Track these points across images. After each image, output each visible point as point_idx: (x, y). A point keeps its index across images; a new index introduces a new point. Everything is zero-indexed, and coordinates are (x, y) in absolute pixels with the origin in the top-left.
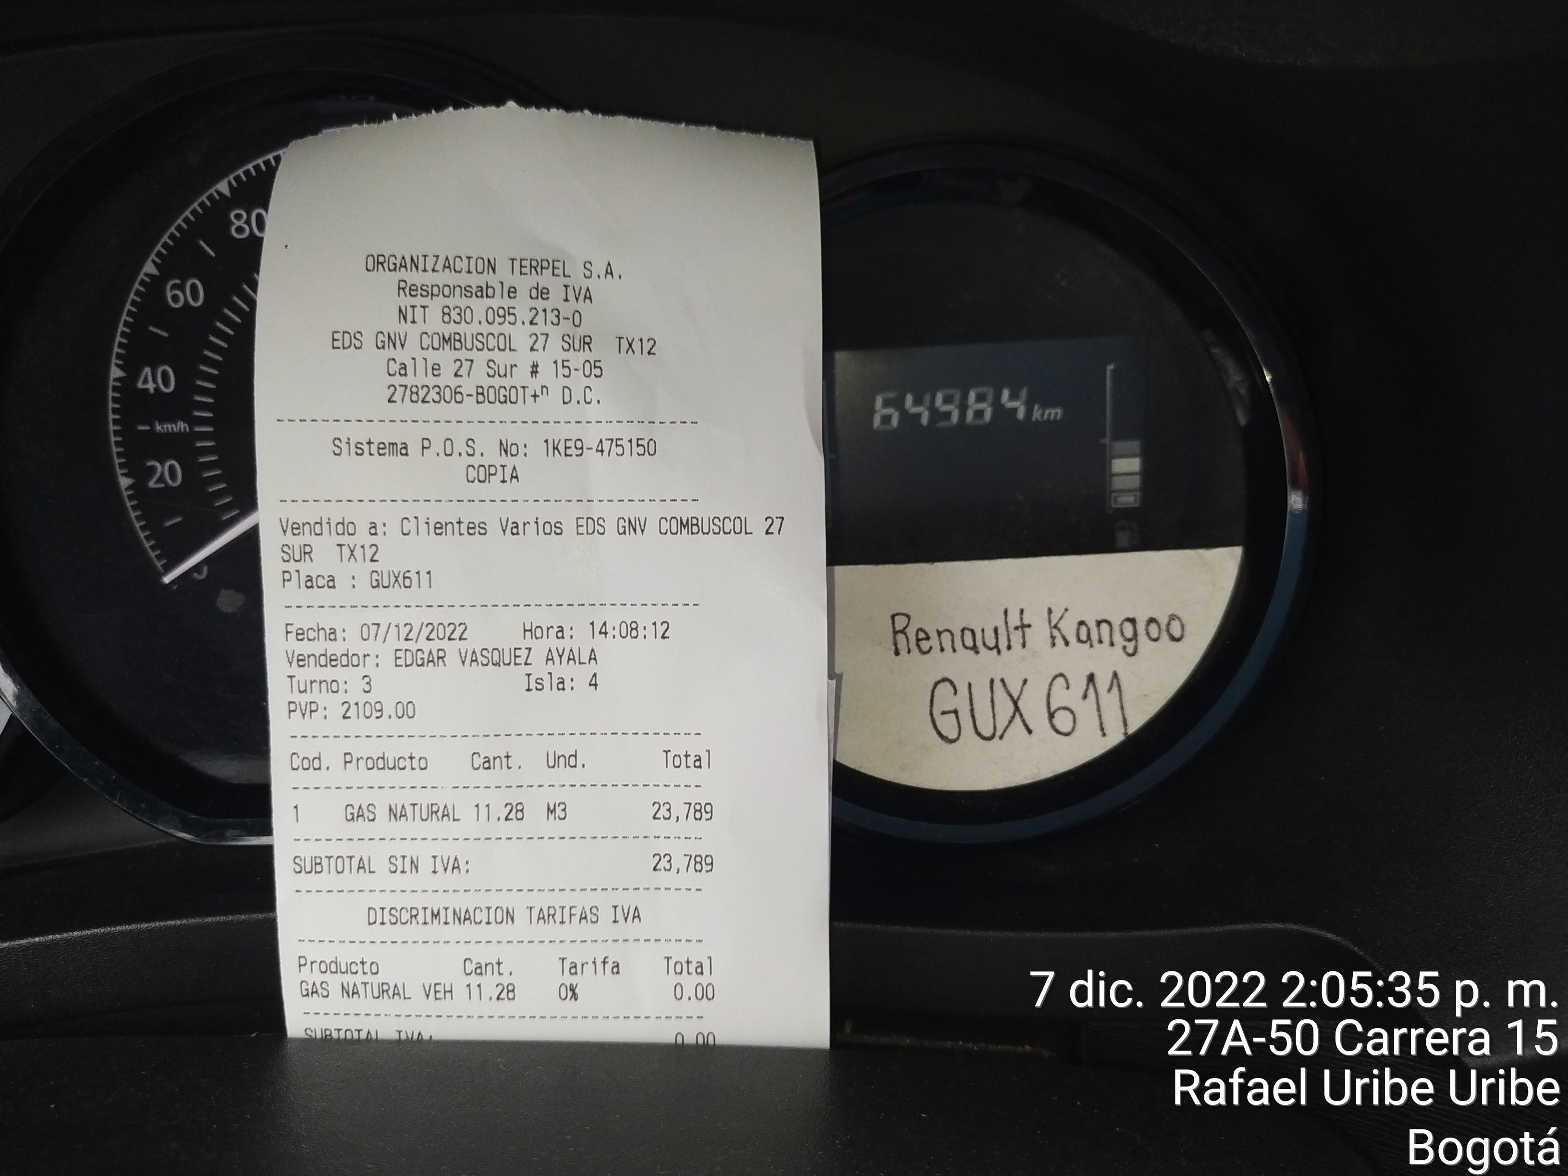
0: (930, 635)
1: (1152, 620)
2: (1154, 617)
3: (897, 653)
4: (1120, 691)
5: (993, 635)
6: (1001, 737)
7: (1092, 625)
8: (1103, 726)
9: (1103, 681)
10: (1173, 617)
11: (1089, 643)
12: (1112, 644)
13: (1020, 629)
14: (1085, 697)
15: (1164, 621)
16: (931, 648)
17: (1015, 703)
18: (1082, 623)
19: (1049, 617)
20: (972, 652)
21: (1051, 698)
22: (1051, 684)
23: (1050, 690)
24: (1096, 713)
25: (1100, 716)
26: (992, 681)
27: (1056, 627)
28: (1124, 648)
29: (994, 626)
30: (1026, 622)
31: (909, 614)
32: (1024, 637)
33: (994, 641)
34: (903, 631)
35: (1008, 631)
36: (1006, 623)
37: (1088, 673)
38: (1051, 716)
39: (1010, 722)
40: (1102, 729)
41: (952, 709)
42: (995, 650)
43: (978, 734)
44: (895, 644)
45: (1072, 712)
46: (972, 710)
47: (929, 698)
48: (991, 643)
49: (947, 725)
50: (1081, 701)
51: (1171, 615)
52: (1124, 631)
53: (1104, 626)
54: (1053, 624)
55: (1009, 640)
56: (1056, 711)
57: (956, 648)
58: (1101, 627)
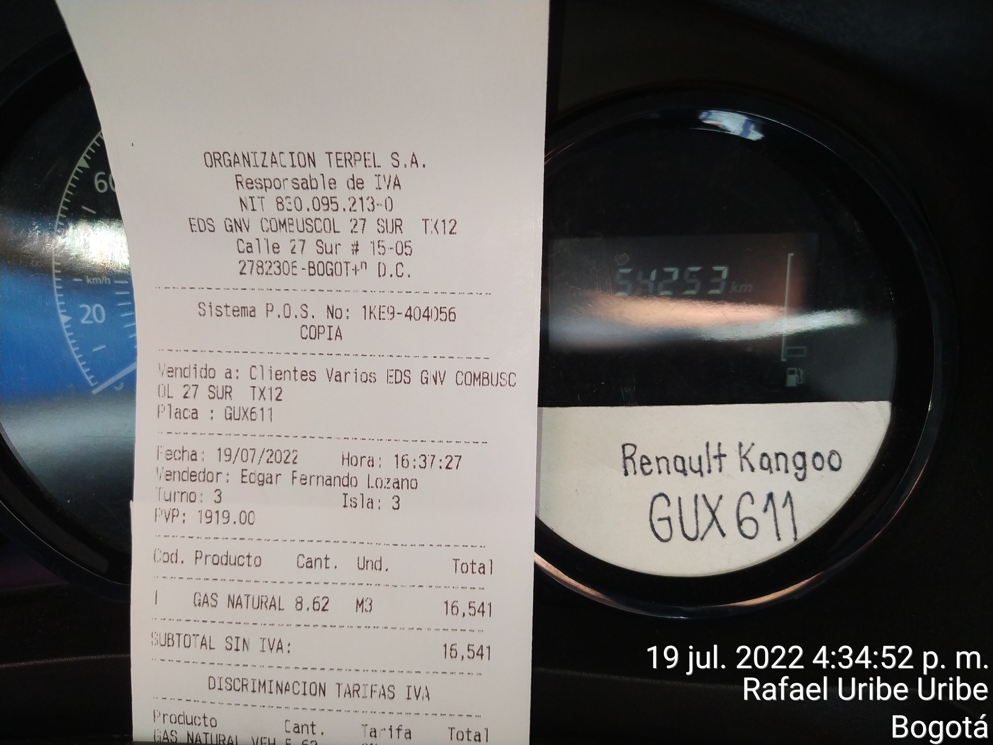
0: (651, 461)
1: (817, 454)
2: (819, 452)
3: (626, 474)
4: (792, 506)
5: (697, 462)
6: (702, 539)
7: (772, 457)
8: (779, 533)
9: (779, 499)
10: (833, 453)
11: (769, 469)
12: (787, 471)
13: (718, 458)
14: (765, 510)
15: (826, 456)
16: (652, 470)
17: (713, 513)
18: (764, 455)
19: (740, 449)
20: (681, 475)
21: (740, 510)
22: (740, 500)
23: (739, 504)
24: (774, 523)
25: (776, 525)
26: (696, 496)
27: (745, 457)
28: (796, 474)
29: (698, 455)
30: (722, 452)
31: (635, 444)
32: (720, 464)
33: (699, 466)
34: (631, 458)
35: (709, 459)
36: (708, 453)
37: (768, 492)
38: (740, 523)
39: (709, 527)
40: (778, 535)
41: (666, 516)
42: (699, 473)
43: (685, 535)
44: (625, 467)
45: (755, 521)
46: (681, 518)
47: (649, 508)
48: (696, 468)
49: (663, 529)
50: (763, 513)
51: (831, 451)
52: (796, 461)
53: (781, 458)
54: (742, 455)
55: (709, 466)
56: (744, 520)
57: (670, 471)
58: (778, 459)
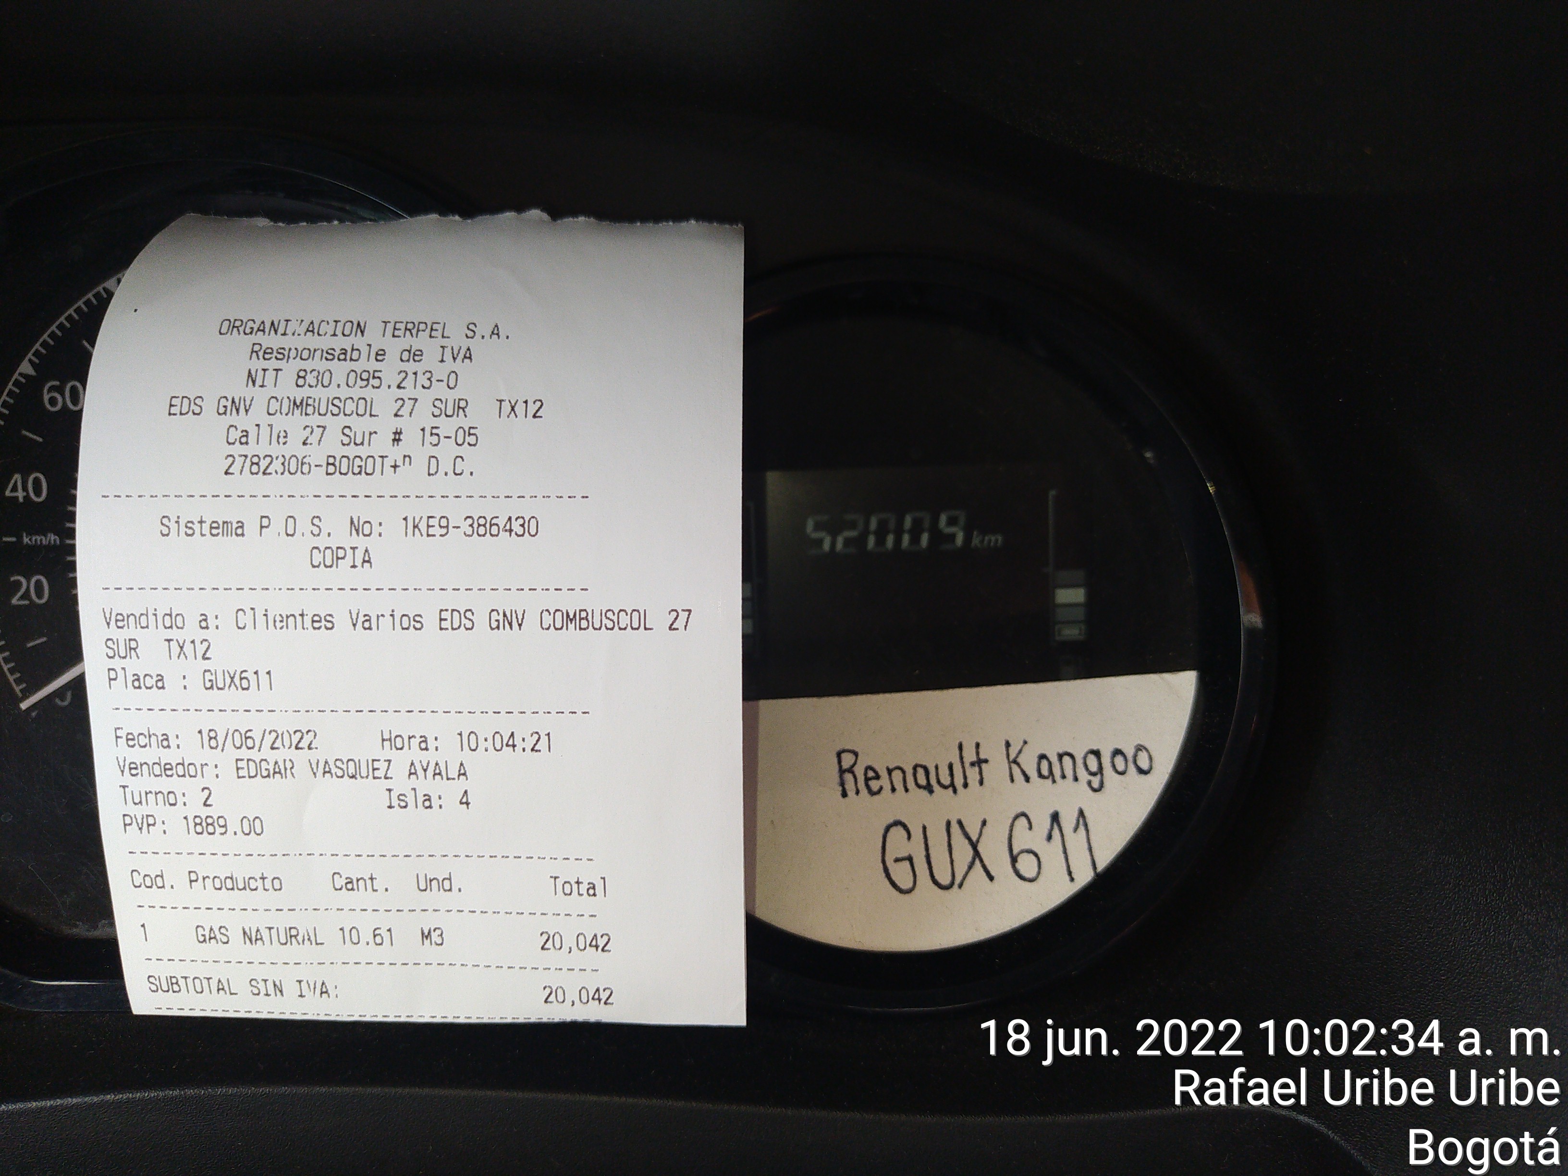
0: (881, 774)
3: (844, 795)
4: (1087, 831)
5: (947, 772)
6: (959, 887)
7: (1054, 759)
8: (1071, 869)
9: (1069, 821)
11: (1050, 778)
12: (1076, 779)
13: (976, 765)
14: (1050, 838)
16: (881, 788)
17: (974, 846)
18: (1043, 756)
19: (1008, 750)
20: (925, 792)
21: (1013, 840)
22: (1012, 825)
23: (1011, 830)
24: (1063, 857)
25: (1067, 862)
26: (948, 823)
27: (1015, 761)
28: (1089, 783)
29: (949, 761)
30: (983, 756)
31: (857, 750)
32: (981, 773)
33: (949, 778)
34: (850, 770)
35: (963, 767)
36: (961, 758)
37: (1051, 811)
38: (1014, 860)
39: (970, 869)
40: (1069, 873)
41: (906, 855)
42: (950, 788)
43: (935, 882)
44: (842, 785)
45: (1036, 855)
46: (928, 857)
47: (881, 844)
48: (946, 781)
49: (902, 874)
50: (1045, 842)
52: (1088, 764)
53: (1067, 760)
54: (1012, 758)
55: (965, 778)
56: (1019, 854)
57: (908, 788)
58: (1063, 760)
